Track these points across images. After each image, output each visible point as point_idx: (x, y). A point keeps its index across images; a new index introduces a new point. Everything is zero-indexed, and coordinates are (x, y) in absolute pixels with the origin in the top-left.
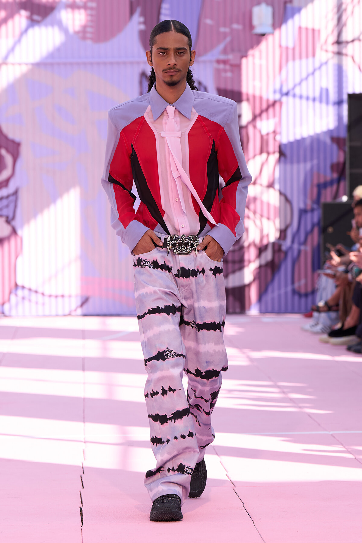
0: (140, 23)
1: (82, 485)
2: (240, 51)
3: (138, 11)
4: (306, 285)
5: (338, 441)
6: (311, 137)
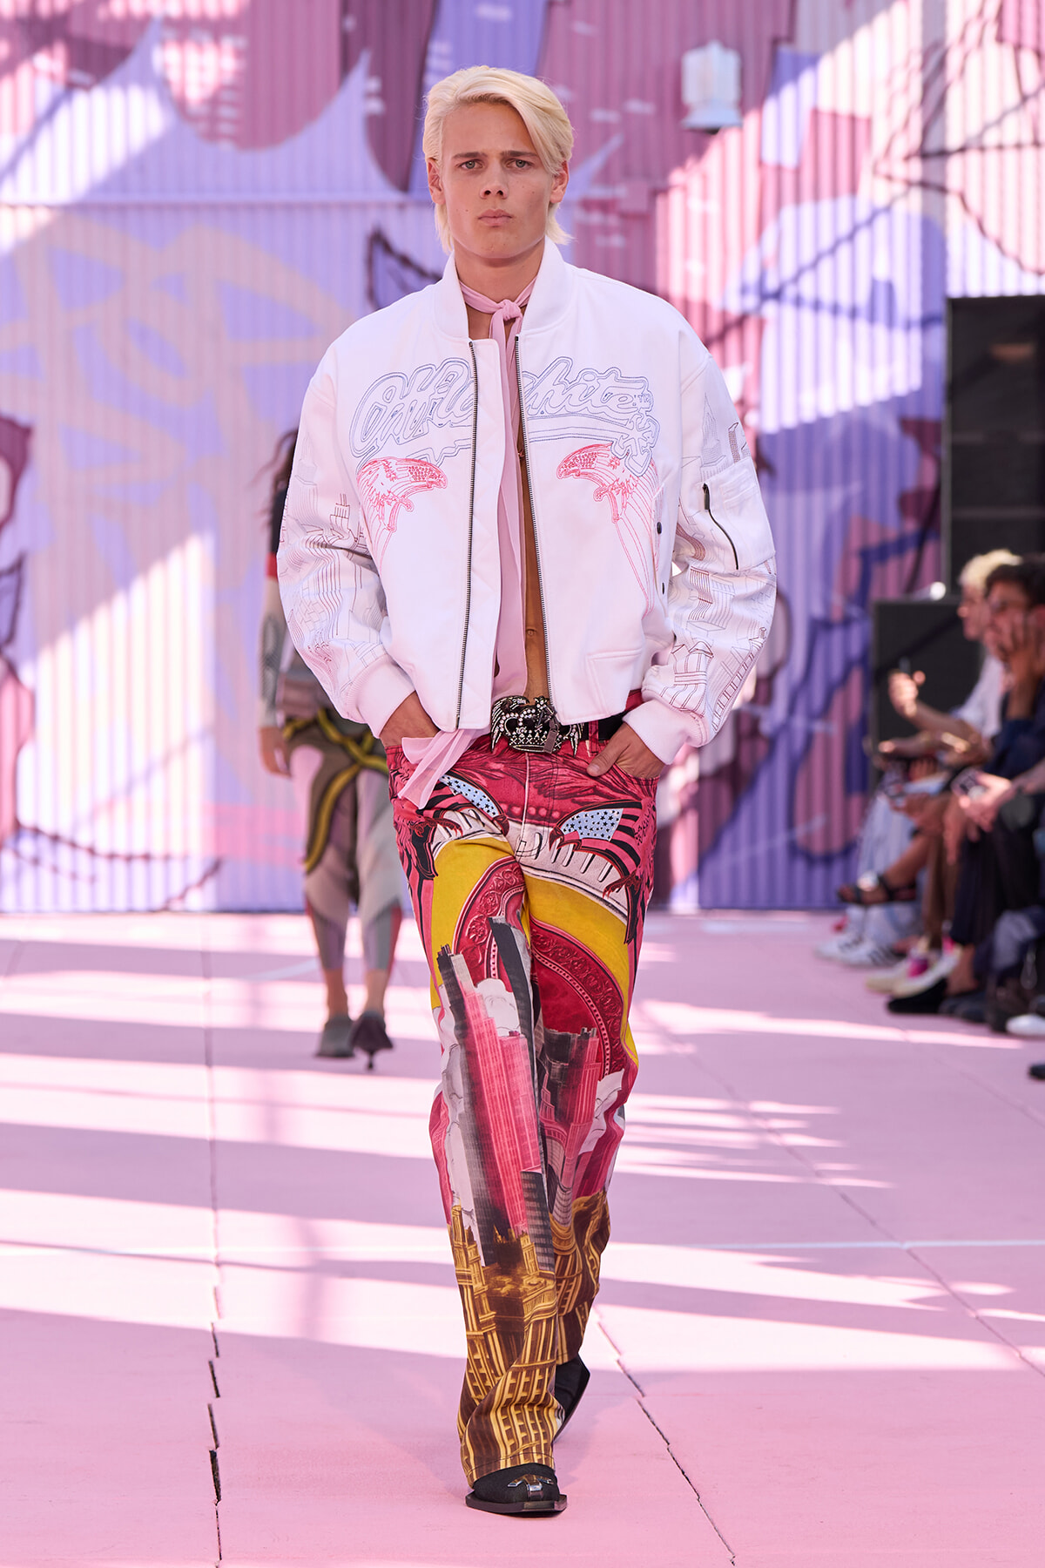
0: (369, 95)
1: (213, 1388)
2: (647, 174)
3: (364, 60)
5: (927, 1267)
6: (844, 416)
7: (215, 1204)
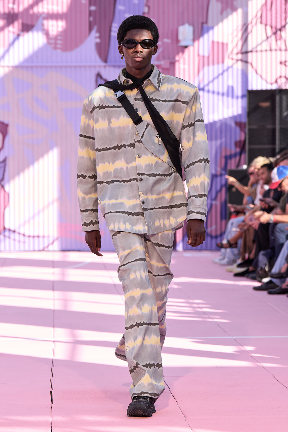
0: (96, 38)
1: (52, 375)
2: (169, 58)
3: (95, 28)
4: (216, 229)
5: (239, 343)
6: (221, 121)
7: (54, 326)
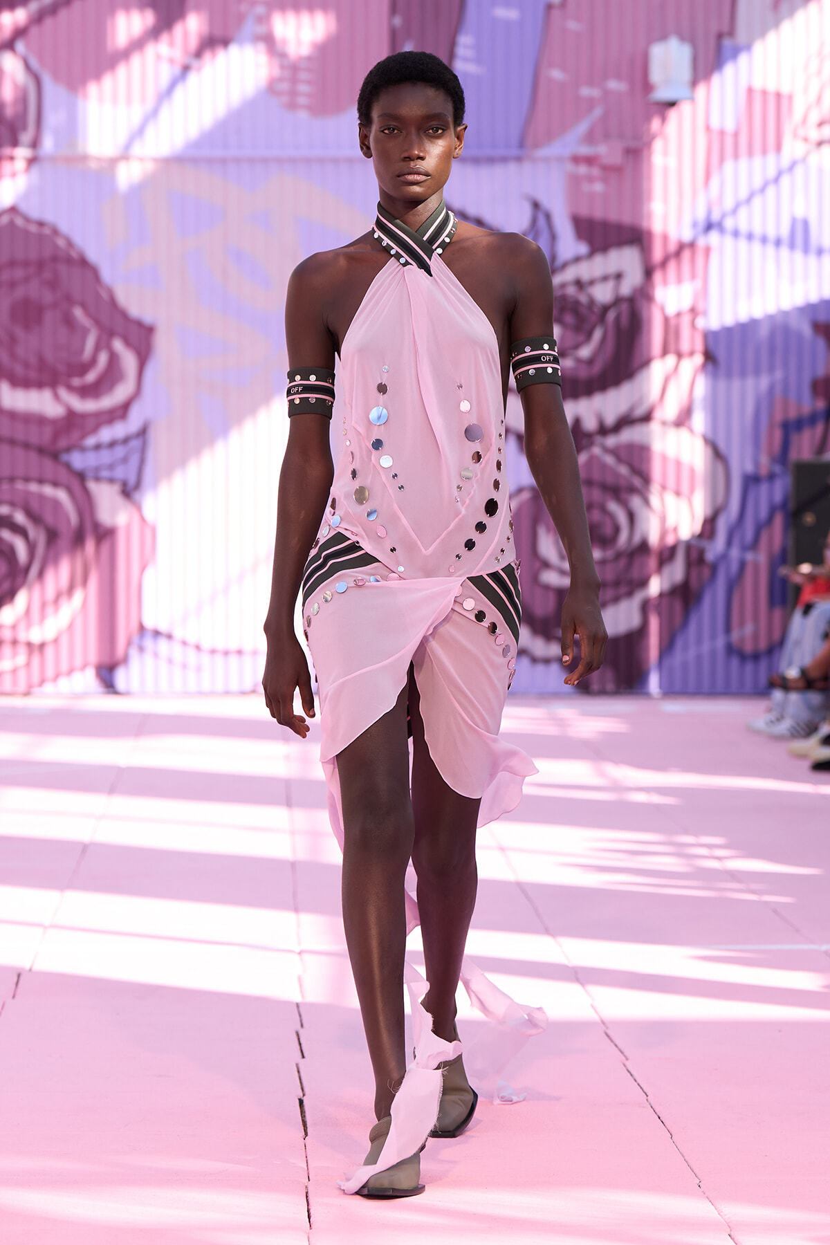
1: (300, 1051)
4: (756, 635)
6: (770, 318)
7: (296, 910)
